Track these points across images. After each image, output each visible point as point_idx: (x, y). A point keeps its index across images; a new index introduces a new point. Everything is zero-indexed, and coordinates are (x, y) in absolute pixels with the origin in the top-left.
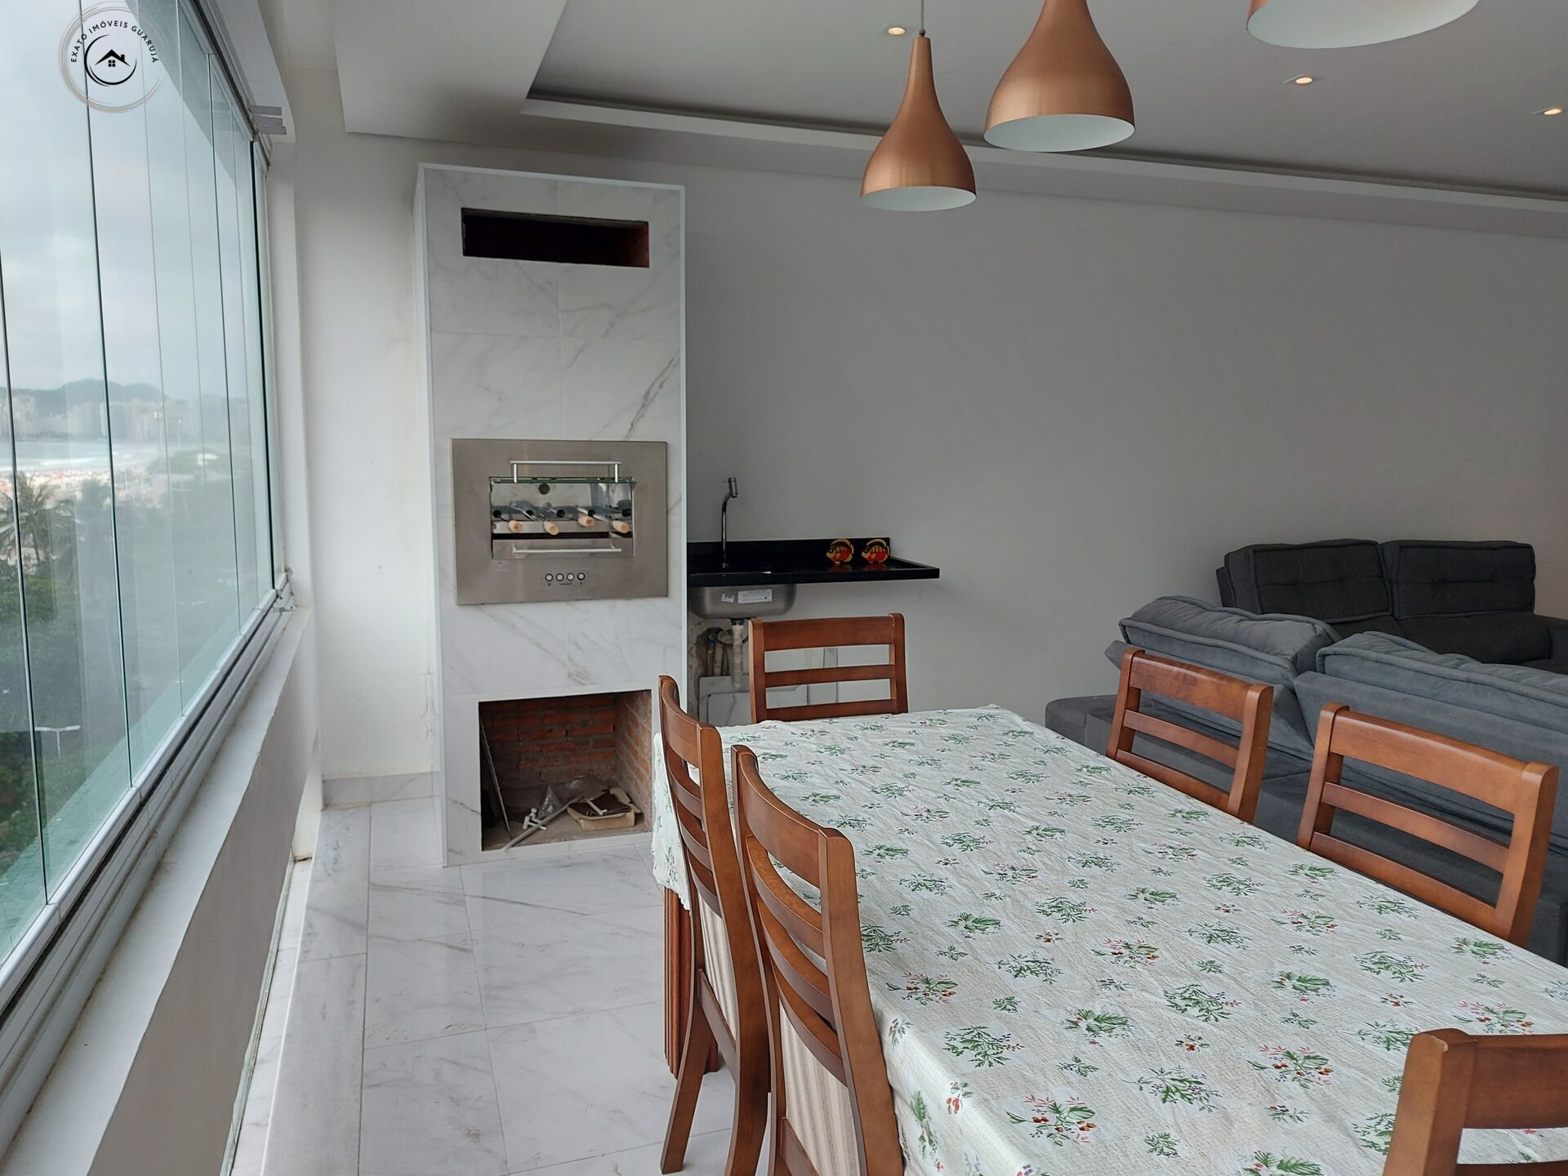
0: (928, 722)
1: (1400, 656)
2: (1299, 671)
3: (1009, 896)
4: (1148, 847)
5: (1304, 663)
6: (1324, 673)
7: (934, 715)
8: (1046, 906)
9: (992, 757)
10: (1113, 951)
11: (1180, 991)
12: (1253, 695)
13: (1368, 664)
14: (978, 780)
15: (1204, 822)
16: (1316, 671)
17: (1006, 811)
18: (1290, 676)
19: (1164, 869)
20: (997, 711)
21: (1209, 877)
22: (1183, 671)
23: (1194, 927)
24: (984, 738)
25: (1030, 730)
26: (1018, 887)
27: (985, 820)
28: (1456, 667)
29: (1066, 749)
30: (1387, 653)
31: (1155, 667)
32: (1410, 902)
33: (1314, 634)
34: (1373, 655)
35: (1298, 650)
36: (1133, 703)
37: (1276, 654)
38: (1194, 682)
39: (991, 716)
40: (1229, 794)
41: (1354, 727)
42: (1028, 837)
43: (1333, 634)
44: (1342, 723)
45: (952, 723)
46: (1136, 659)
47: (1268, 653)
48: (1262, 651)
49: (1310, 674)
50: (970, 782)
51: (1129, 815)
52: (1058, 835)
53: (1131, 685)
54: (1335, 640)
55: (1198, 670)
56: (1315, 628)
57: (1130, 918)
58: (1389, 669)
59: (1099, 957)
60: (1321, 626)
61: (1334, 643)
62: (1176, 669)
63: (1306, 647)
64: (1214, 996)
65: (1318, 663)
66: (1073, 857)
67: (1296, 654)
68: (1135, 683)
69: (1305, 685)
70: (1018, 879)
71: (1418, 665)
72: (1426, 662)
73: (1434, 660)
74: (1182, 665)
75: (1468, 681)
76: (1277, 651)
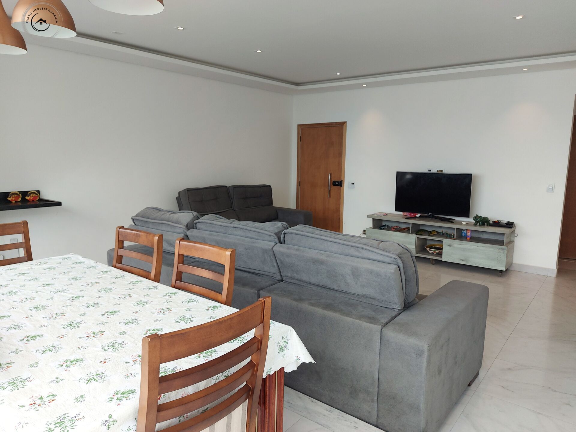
0: (39, 264)
1: (217, 221)
2: (188, 229)
3: (51, 325)
4: (115, 296)
5: (190, 226)
6: (197, 229)
7: (43, 260)
8: (66, 325)
9: (64, 273)
10: (87, 336)
11: (108, 344)
12: (156, 238)
13: (208, 225)
14: (53, 283)
15: (140, 284)
16: (194, 229)
17: (62, 293)
18: (186, 231)
19: (119, 303)
20: (72, 255)
21: (134, 303)
22: (136, 232)
23: (121, 321)
24: (63, 267)
25: (84, 261)
26: (57, 320)
27: (51, 298)
28: (231, 223)
29: (97, 266)
30: (213, 221)
31: (127, 232)
32: (198, 298)
33: (193, 216)
34: (209, 221)
35: (187, 222)
36: (121, 246)
37: (181, 224)
38: (139, 236)
39: (69, 258)
40: (151, 273)
41: (185, 245)
42: (68, 301)
43: (199, 216)
44: (181, 244)
45: (50, 263)
46: (120, 230)
47: (178, 224)
48: (177, 224)
49: (192, 229)
50: (49, 284)
51: (113, 286)
52: (81, 298)
53: (119, 240)
54: (200, 217)
55: (140, 231)
56: (193, 214)
57: (99, 323)
58: (213, 225)
59: (81, 339)
60: (195, 213)
61: (199, 218)
62: (134, 232)
63: (191, 221)
64: (120, 343)
65: (194, 226)
66: (84, 305)
67: (187, 224)
68: (121, 239)
69: (190, 234)
70: (57, 317)
71: (220, 224)
72: (223, 222)
73: (226, 221)
74: (135, 231)
75: (234, 227)
76: (181, 223)
